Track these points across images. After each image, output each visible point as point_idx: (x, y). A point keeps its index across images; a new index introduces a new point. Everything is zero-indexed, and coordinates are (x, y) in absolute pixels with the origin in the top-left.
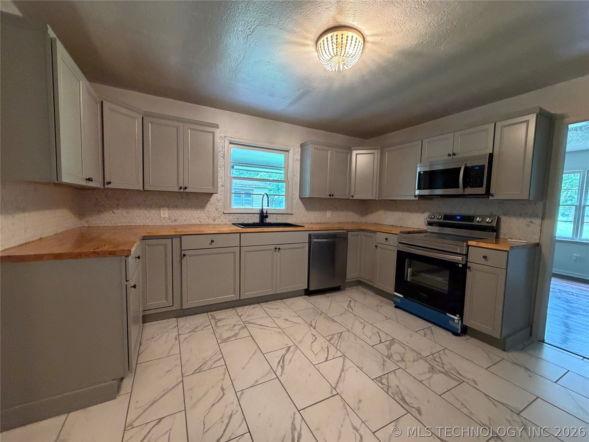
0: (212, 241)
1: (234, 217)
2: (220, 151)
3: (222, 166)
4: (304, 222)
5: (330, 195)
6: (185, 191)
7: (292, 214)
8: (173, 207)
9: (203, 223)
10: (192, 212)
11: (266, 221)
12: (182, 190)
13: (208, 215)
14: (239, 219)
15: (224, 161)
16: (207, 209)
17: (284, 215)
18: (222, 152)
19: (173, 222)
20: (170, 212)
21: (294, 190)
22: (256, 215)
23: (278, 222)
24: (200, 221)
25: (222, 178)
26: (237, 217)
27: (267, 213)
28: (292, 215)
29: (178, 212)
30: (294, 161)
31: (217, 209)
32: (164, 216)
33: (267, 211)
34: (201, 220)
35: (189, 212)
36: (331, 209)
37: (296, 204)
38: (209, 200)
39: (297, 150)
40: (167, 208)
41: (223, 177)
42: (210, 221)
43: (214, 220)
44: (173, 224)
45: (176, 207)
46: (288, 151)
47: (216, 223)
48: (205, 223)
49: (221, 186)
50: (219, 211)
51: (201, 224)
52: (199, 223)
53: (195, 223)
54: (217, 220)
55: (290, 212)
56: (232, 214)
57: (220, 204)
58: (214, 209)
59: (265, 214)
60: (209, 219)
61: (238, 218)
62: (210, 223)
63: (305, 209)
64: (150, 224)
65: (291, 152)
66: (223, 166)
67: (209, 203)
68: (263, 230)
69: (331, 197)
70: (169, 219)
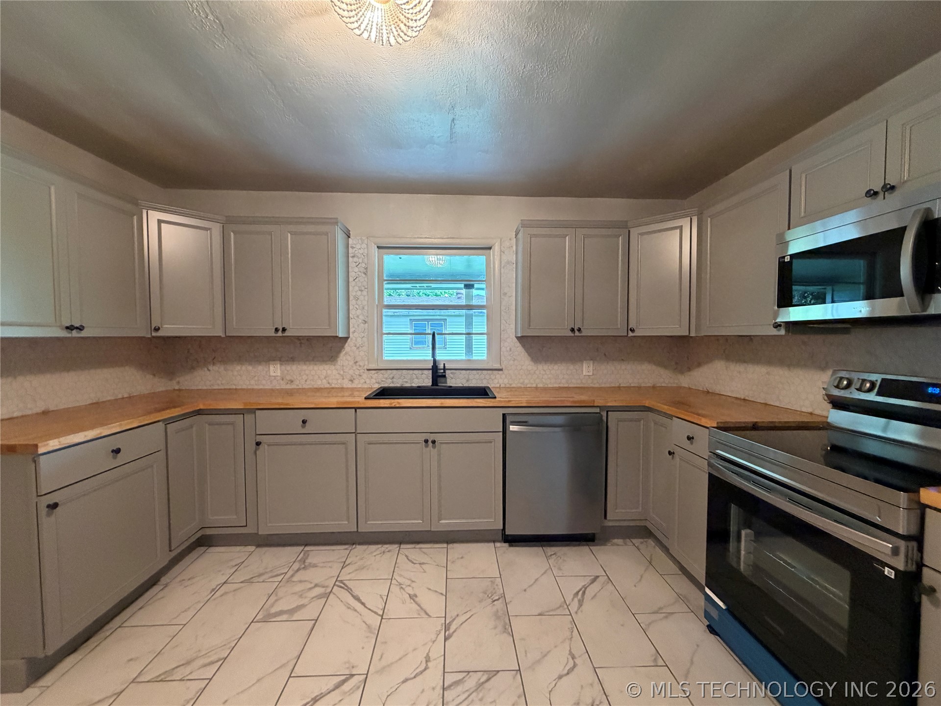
0: (304, 422)
1: (386, 376)
2: (359, 263)
3: (363, 288)
4: (528, 386)
5: (573, 330)
6: (283, 335)
7: (501, 370)
8: (287, 361)
9: (333, 386)
10: (316, 368)
11: (446, 382)
12: (280, 334)
13: (342, 373)
14: (394, 380)
15: (366, 279)
16: (339, 361)
17: (483, 371)
18: (364, 265)
19: (287, 383)
20: (283, 367)
21: (503, 321)
22: (426, 372)
23: (470, 385)
24: (329, 383)
25: (363, 308)
26: (391, 376)
27: (444, 369)
28: (500, 372)
29: (294, 367)
30: (502, 266)
31: (356, 362)
32: (274, 374)
33: (444, 364)
34: (330, 381)
35: (311, 367)
36: (592, 359)
37: (508, 349)
38: (343, 347)
39: (507, 244)
40: (279, 362)
41: (366, 308)
42: (347, 384)
43: (351, 381)
44: (289, 387)
45: (292, 360)
46: (490, 248)
47: (354, 386)
48: (337, 386)
49: (363, 323)
50: (360, 366)
51: (331, 387)
52: (328, 386)
53: (322, 386)
54: (356, 382)
55: (497, 366)
56: (382, 371)
57: (362, 353)
58: (352, 363)
59: (441, 369)
60: (343, 379)
61: (393, 378)
62: (345, 386)
63: (529, 358)
64: (256, 387)
65: (496, 248)
66: (365, 288)
67: (343, 353)
68: (399, 403)
69: (577, 333)
70: (283, 380)
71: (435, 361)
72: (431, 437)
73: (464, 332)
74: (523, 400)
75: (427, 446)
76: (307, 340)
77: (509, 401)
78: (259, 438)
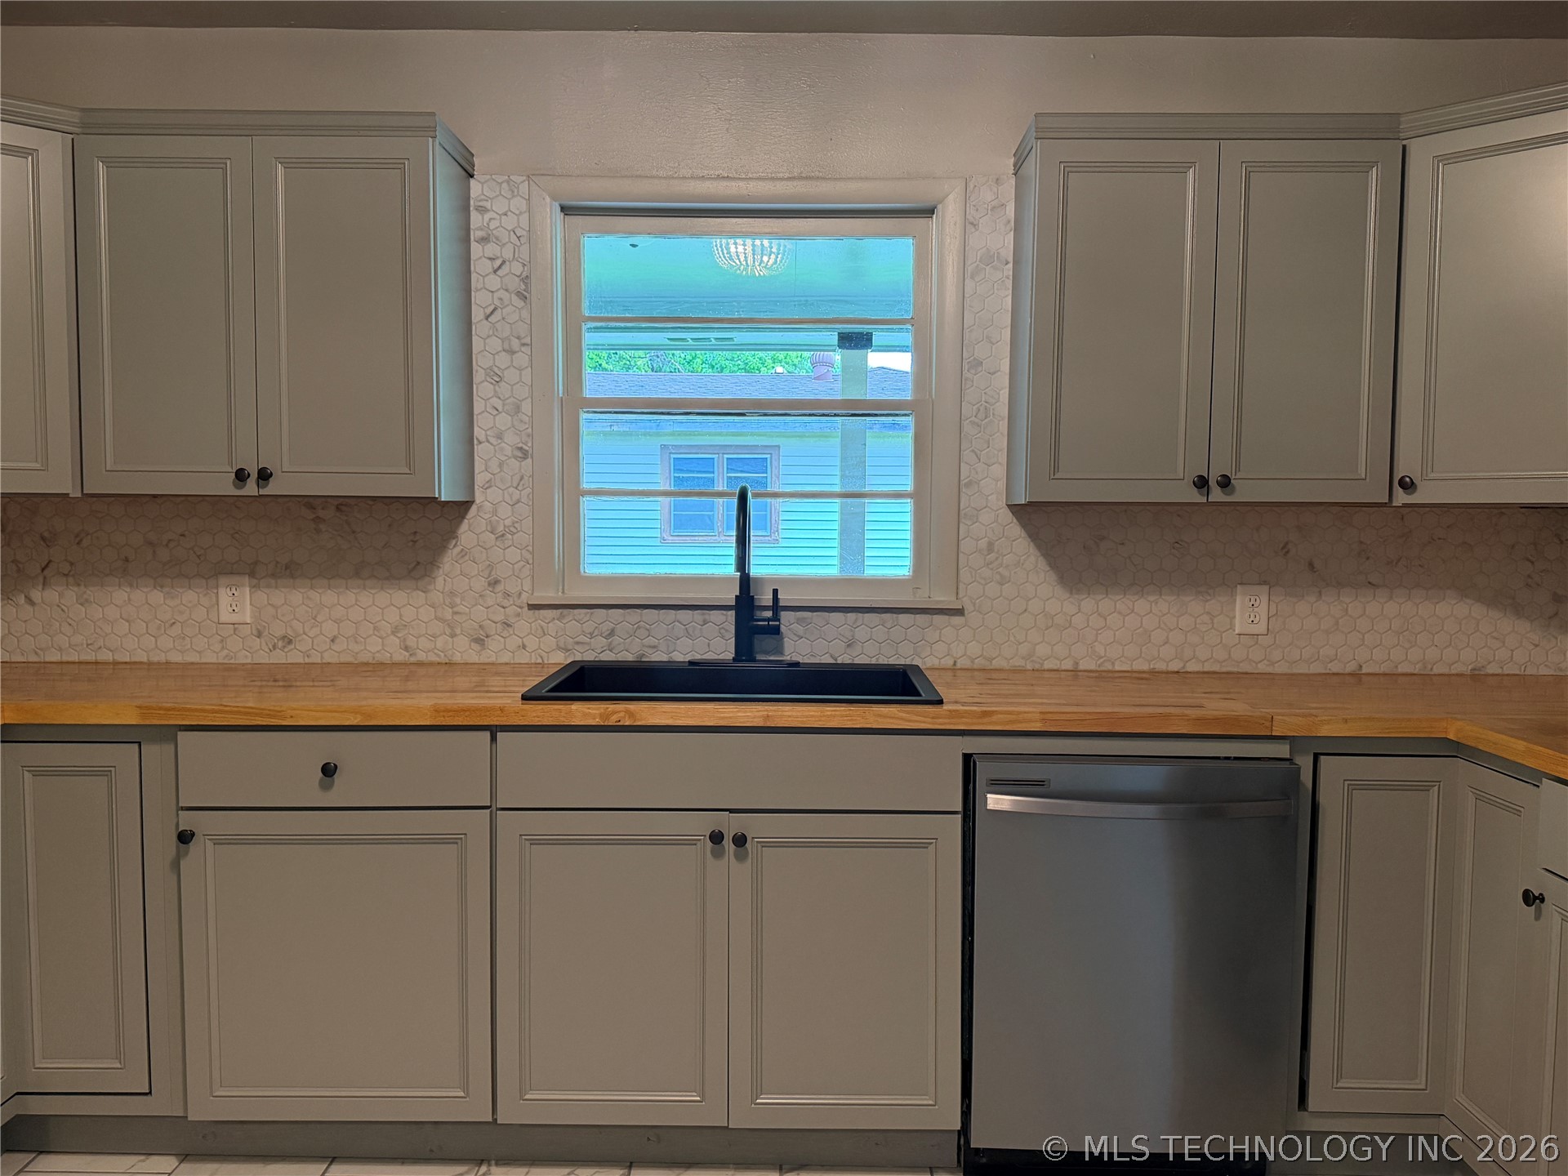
0: (328, 771)
1: (589, 627)
2: (504, 262)
3: (515, 344)
4: (1047, 665)
5: (1202, 483)
6: (262, 492)
7: (959, 612)
8: (273, 575)
9: (421, 656)
10: (365, 598)
11: (779, 650)
12: (251, 488)
13: (448, 616)
14: (616, 640)
15: (525, 314)
16: (440, 581)
17: (901, 616)
18: (517, 268)
19: (275, 647)
20: (262, 596)
21: (967, 455)
22: (716, 615)
23: (857, 661)
24: (406, 649)
25: (518, 409)
26: (609, 625)
27: (776, 607)
28: (956, 620)
29: (296, 597)
30: (970, 269)
31: (494, 583)
32: (235, 618)
33: (775, 592)
34: (411, 642)
35: (350, 597)
36: (1267, 580)
37: (983, 544)
38: (451, 534)
39: (987, 195)
40: (246, 579)
41: (526, 407)
42: (463, 651)
43: (479, 641)
44: (279, 657)
45: (288, 571)
46: (929, 212)
47: (488, 656)
48: (433, 658)
49: (515, 457)
50: (507, 595)
51: (413, 660)
52: (401, 656)
53: (385, 657)
54: (494, 644)
55: (943, 599)
56: (576, 611)
57: (513, 554)
58: (480, 584)
59: (765, 608)
60: (453, 636)
61: (612, 633)
62: (457, 658)
63: (1052, 577)
64: (176, 657)
65: (951, 211)
66: (524, 345)
67: (453, 552)
68: (631, 714)
69: (1217, 495)
70: (259, 635)
71: (745, 581)
72: (731, 825)
73: (837, 489)
74: (1029, 712)
75: (718, 855)
76: (338, 508)
77: (985, 714)
78: (187, 821)
